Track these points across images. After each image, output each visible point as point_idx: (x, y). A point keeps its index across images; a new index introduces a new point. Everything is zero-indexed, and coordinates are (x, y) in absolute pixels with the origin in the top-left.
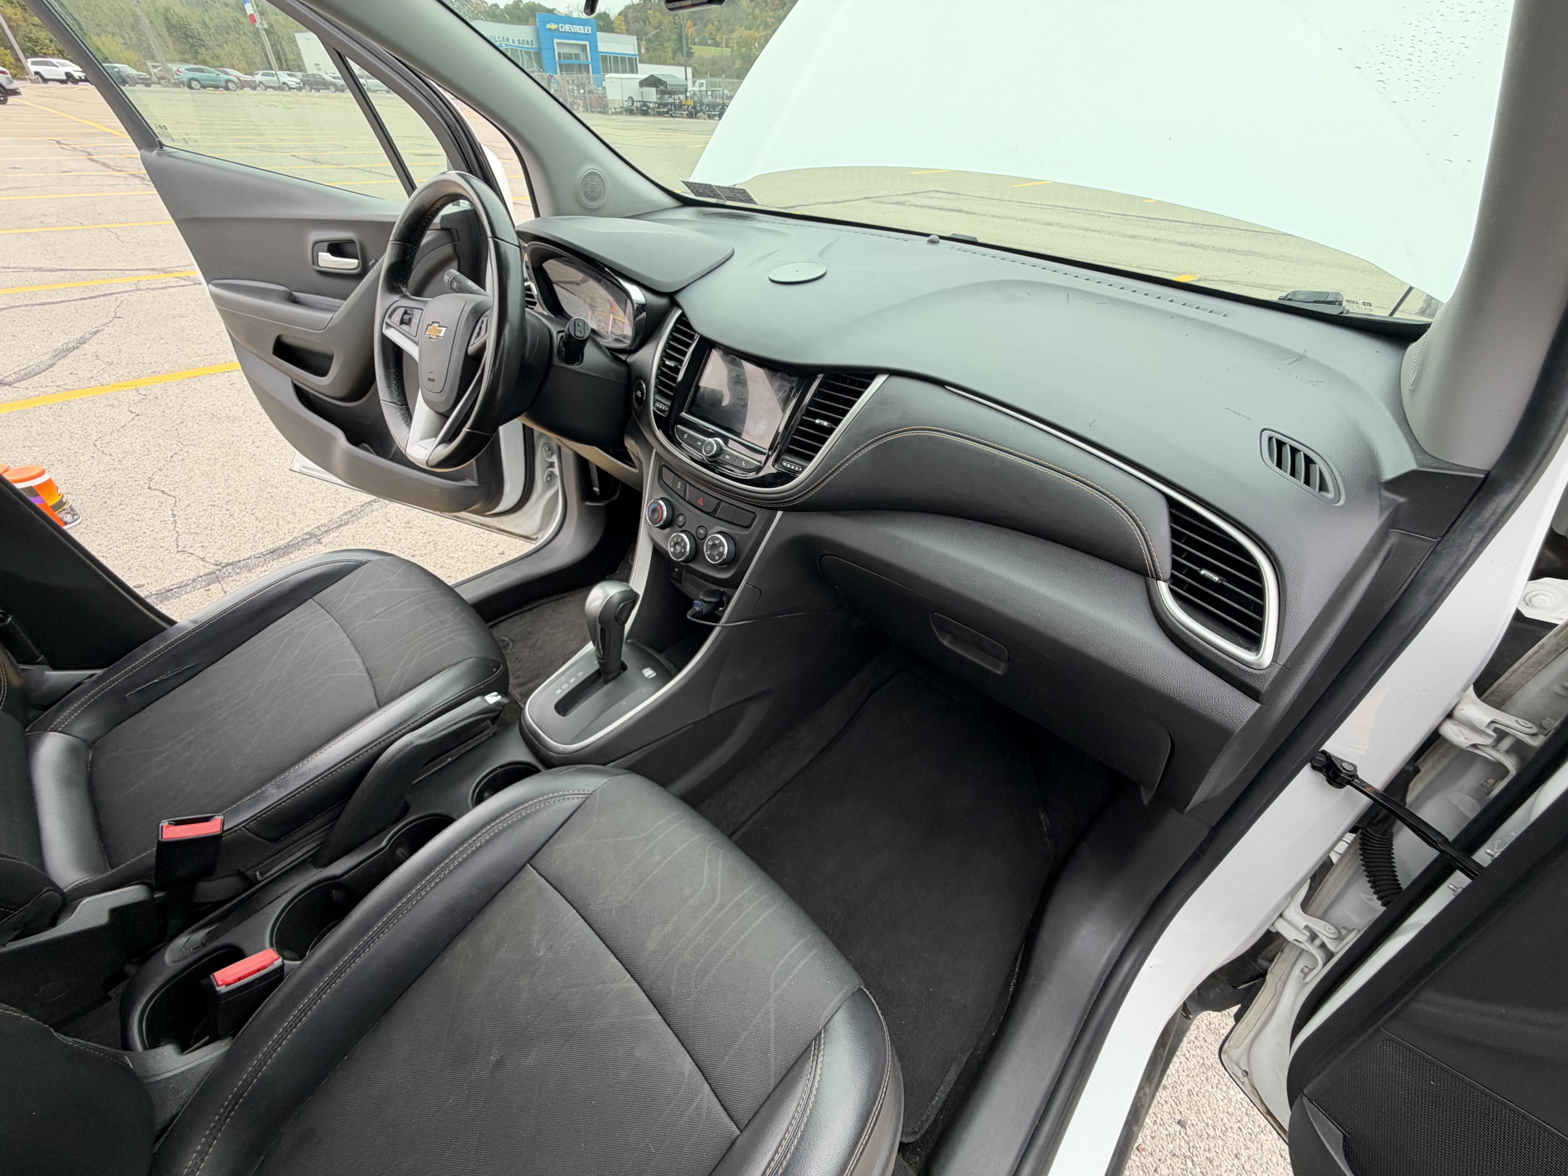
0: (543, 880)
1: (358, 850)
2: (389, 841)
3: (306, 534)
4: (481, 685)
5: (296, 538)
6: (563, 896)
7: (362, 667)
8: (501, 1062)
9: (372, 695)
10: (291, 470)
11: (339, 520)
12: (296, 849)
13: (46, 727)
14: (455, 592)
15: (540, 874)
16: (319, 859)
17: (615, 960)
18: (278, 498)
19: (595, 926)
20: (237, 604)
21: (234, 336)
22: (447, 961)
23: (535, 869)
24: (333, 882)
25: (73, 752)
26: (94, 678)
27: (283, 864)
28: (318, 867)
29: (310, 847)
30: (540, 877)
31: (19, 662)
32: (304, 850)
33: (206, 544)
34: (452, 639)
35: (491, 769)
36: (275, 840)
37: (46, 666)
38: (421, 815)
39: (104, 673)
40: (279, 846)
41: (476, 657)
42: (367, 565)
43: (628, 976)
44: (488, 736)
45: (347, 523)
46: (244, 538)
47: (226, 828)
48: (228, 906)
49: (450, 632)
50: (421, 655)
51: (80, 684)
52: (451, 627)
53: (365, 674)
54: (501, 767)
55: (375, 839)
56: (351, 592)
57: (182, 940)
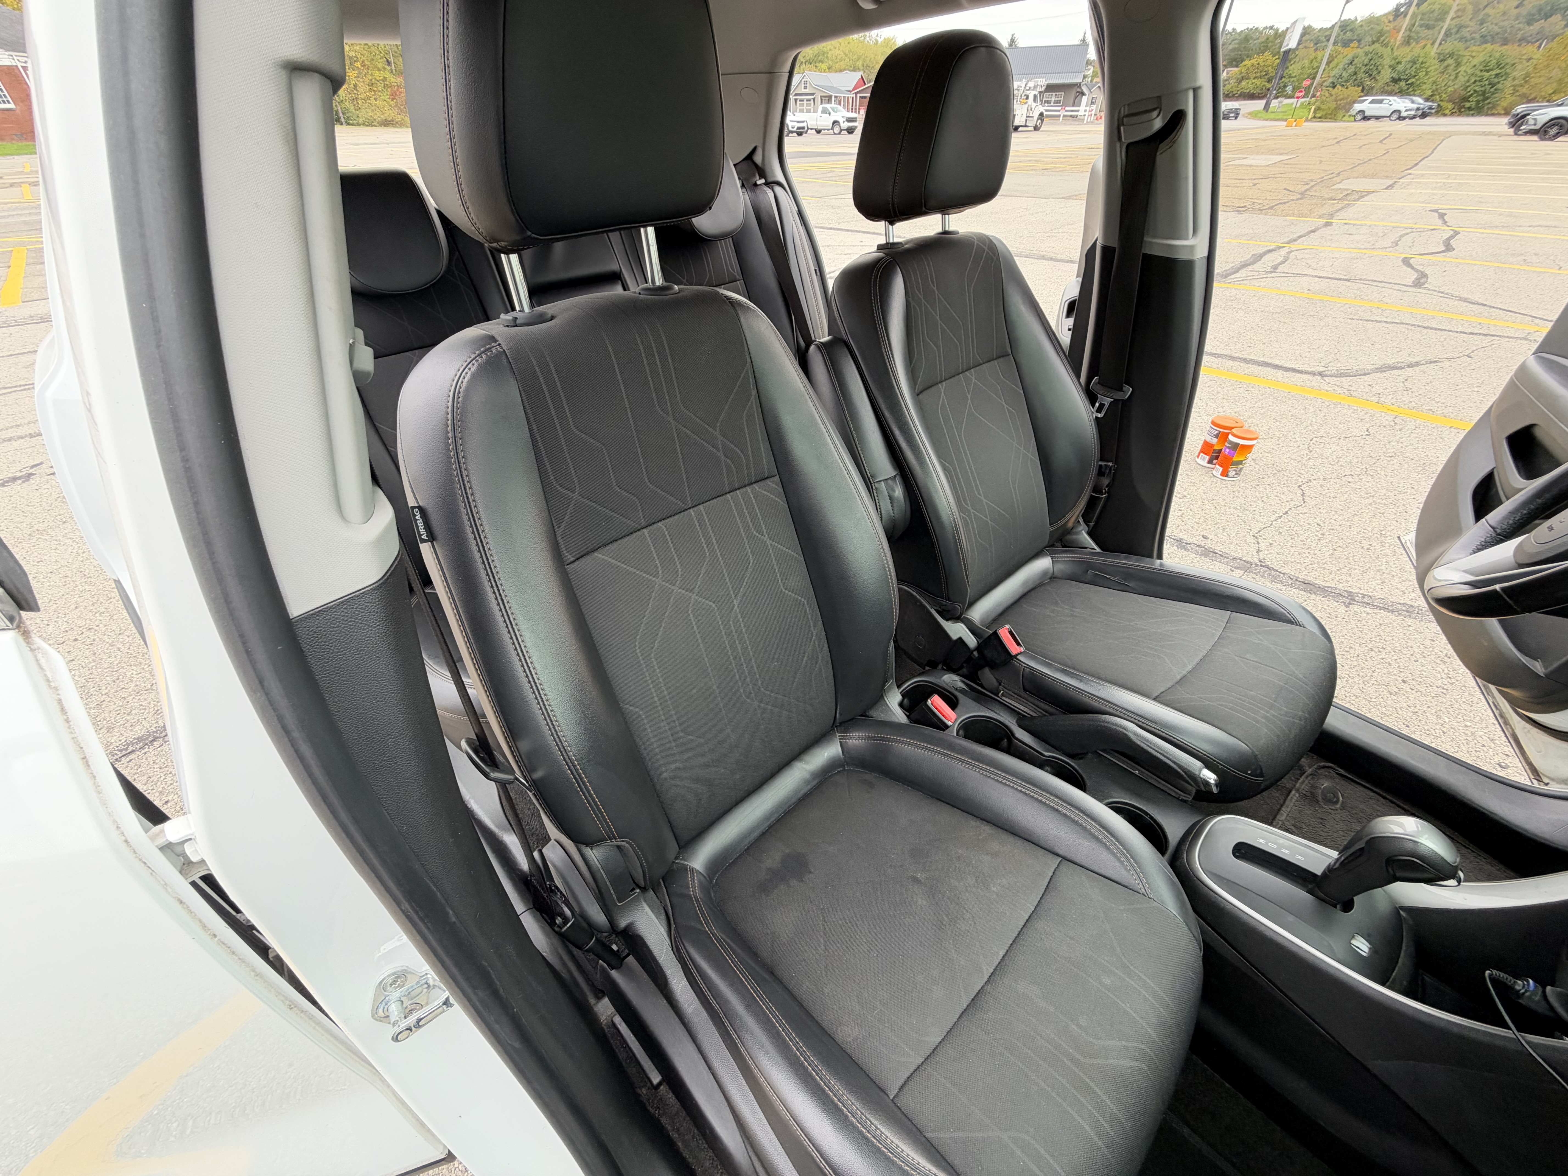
0: (1051, 874)
1: (1036, 740)
2: (1049, 757)
3: (1347, 592)
4: (1221, 765)
5: (1336, 589)
6: (1043, 895)
7: (1184, 672)
8: (916, 880)
9: (1162, 690)
10: (1399, 537)
11: (1391, 604)
12: (1024, 704)
13: (1052, 554)
14: (1329, 709)
15: (1055, 870)
16: (1023, 721)
17: (1002, 953)
18: (1371, 554)
19: (1025, 930)
20: (1192, 576)
21: (1493, 409)
22: (974, 823)
23: (1058, 865)
24: (1010, 735)
25: (1045, 573)
26: (1094, 551)
27: (1013, 703)
28: (1017, 722)
29: (1029, 711)
30: (1053, 870)
31: (1082, 516)
32: (1026, 710)
33: (1275, 544)
34: (1257, 722)
35: (1144, 809)
36: (1025, 690)
37: (1087, 528)
38: (1080, 771)
39: (1099, 553)
40: (1023, 693)
41: (1253, 752)
42: (1298, 627)
43: (992, 970)
44: (1177, 796)
45: (1393, 612)
46: (1302, 559)
47: (1019, 657)
48: (980, 688)
49: (1265, 717)
50: (1221, 705)
51: (1086, 548)
52: (1274, 715)
53: (1179, 677)
54: (1151, 818)
55: (1048, 746)
56: (1256, 631)
57: (956, 678)
